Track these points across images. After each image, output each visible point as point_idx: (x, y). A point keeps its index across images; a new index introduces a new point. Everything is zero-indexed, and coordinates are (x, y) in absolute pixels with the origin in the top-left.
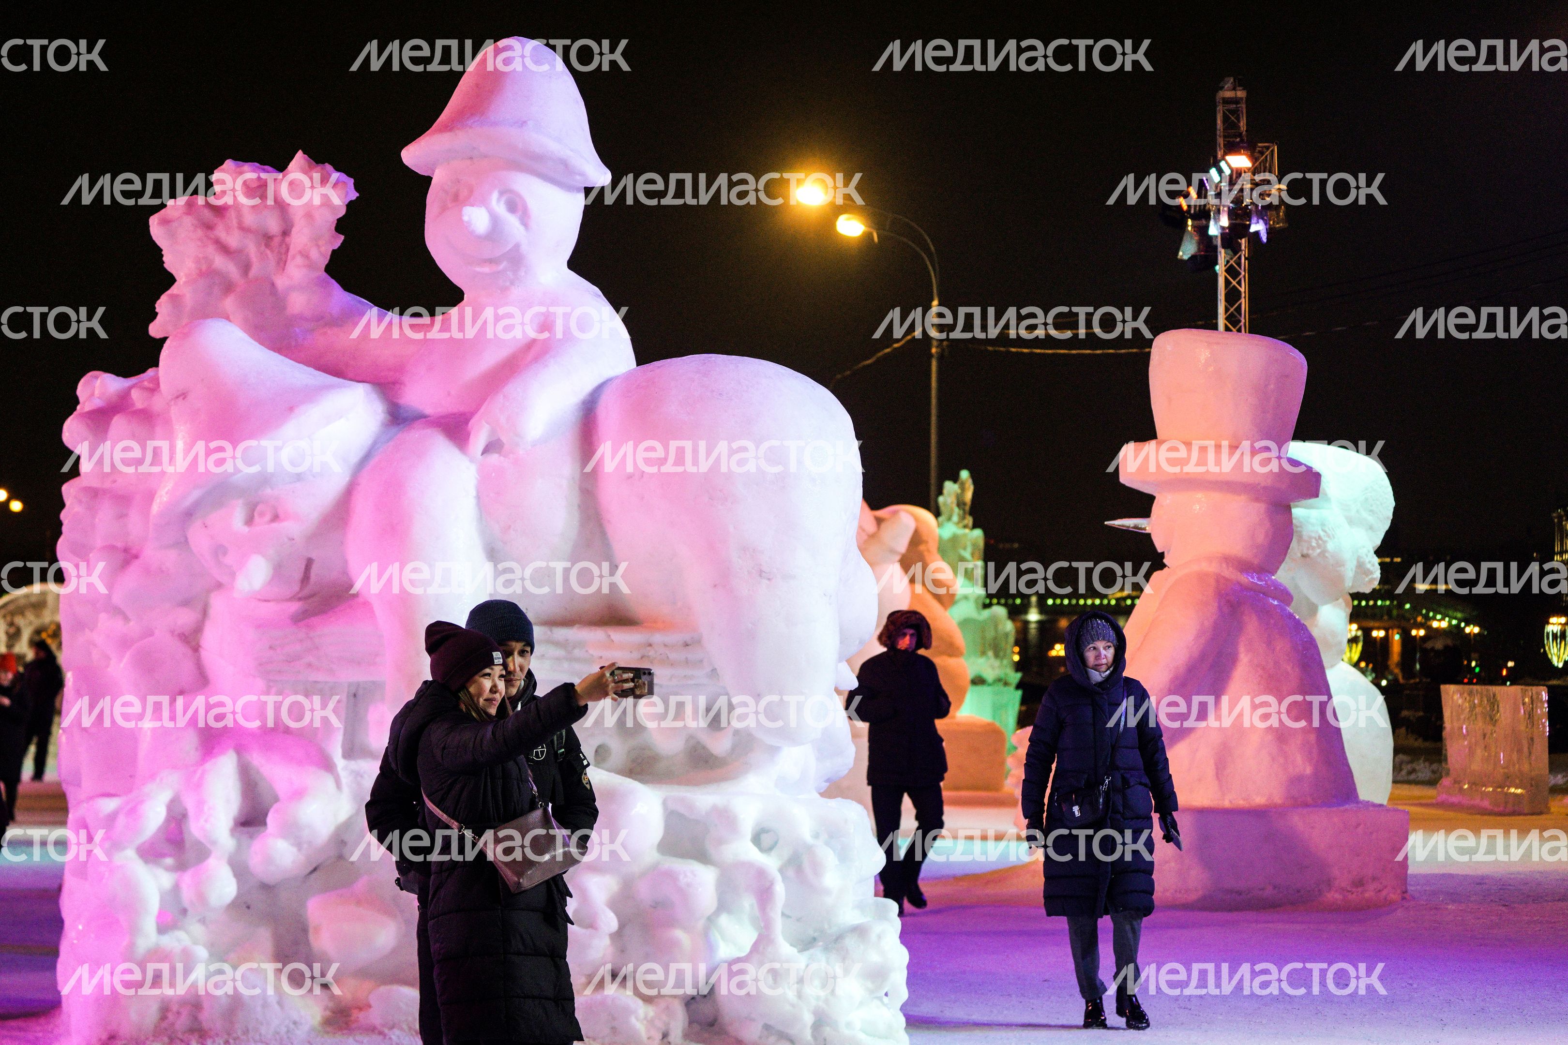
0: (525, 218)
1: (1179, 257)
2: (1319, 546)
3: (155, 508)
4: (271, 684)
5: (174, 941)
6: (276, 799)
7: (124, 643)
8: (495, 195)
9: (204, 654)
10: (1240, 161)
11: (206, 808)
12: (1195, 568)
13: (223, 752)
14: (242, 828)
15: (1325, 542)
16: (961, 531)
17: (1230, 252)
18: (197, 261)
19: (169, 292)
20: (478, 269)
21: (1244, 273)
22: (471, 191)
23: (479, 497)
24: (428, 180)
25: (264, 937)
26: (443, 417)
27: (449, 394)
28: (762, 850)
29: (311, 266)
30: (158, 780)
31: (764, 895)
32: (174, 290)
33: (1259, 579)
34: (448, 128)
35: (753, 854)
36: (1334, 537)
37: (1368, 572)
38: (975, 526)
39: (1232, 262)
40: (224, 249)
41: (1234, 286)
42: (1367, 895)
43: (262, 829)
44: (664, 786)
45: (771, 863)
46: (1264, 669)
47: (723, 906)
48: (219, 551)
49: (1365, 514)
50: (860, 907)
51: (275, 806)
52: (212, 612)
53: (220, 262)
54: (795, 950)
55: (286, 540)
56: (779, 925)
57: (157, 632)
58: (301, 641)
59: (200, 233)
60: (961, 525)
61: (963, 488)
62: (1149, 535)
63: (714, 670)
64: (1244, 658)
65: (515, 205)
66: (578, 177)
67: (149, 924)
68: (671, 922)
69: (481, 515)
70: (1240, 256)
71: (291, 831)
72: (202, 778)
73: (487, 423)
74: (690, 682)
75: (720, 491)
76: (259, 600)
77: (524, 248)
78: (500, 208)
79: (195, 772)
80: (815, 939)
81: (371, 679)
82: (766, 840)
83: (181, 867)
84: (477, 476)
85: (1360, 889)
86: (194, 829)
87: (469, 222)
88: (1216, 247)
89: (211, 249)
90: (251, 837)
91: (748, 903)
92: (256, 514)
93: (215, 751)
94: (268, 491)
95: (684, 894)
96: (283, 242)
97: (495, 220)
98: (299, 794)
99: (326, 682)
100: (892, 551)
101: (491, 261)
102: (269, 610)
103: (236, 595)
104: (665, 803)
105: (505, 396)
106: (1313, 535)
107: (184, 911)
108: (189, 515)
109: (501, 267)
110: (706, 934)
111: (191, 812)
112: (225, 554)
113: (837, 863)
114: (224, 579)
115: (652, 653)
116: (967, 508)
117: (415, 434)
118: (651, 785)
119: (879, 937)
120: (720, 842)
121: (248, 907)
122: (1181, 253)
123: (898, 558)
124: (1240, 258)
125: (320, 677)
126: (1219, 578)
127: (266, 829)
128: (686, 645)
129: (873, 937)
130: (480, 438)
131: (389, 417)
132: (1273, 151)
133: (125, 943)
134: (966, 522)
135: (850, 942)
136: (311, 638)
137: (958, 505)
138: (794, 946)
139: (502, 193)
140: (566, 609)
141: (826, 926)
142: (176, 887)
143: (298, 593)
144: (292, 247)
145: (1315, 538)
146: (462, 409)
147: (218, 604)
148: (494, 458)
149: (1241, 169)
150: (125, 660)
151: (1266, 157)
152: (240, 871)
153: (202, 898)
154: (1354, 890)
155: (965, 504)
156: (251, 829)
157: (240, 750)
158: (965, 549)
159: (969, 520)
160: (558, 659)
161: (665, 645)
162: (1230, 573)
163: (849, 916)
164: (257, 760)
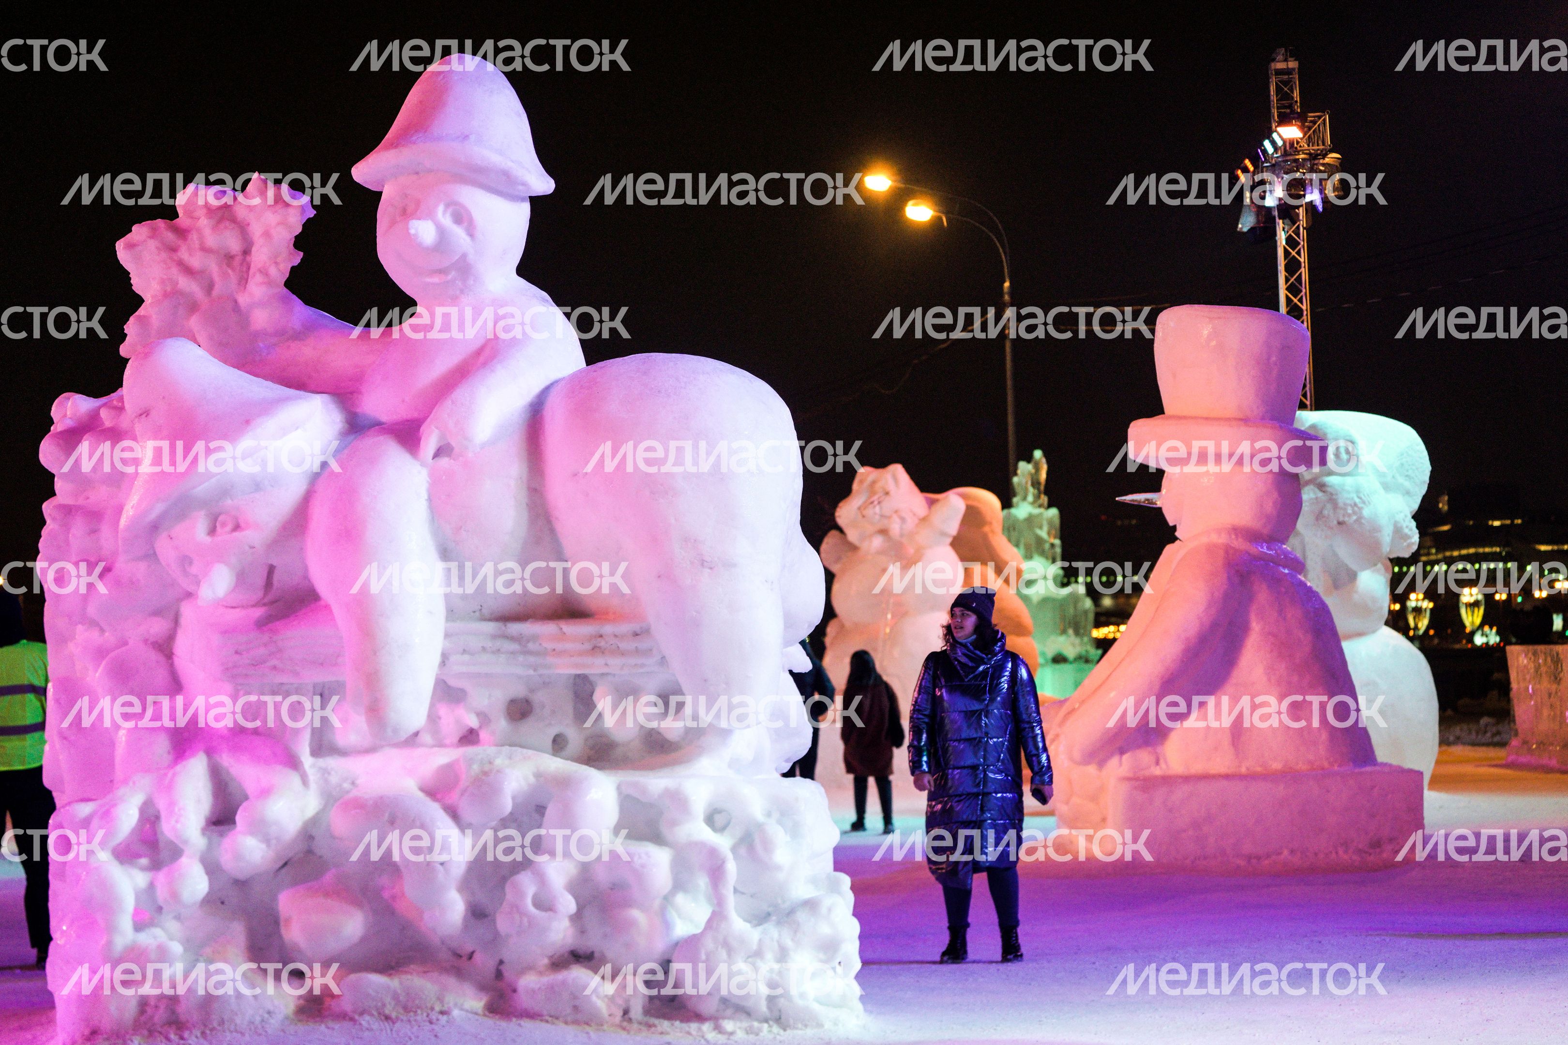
0: (471, 231)
1: (1238, 230)
2: (1354, 513)
3: (123, 522)
4: (240, 688)
5: (149, 938)
6: (246, 798)
7: (100, 653)
8: (441, 208)
9: (177, 661)
10: (1291, 132)
11: (176, 809)
12: (1204, 540)
13: (193, 755)
14: (213, 827)
15: (1360, 509)
16: (1037, 511)
17: (1287, 221)
18: (162, 282)
19: (137, 313)
20: (428, 280)
21: (1303, 243)
22: (418, 203)
23: (430, 500)
24: (379, 194)
25: (238, 931)
26: (397, 423)
27: (403, 401)
28: (715, 829)
29: (269, 283)
30: (131, 784)
31: (716, 873)
32: (141, 311)
33: (1268, 548)
34: (394, 145)
35: (706, 834)
36: (1369, 503)
37: (1406, 537)
38: (1050, 506)
39: (1290, 232)
40: (188, 271)
41: (1294, 256)
42: (1385, 855)
43: (233, 826)
44: (620, 771)
45: (723, 842)
46: (1275, 636)
47: (679, 885)
48: (185, 561)
49: (1401, 480)
50: (814, 881)
51: (245, 804)
52: (183, 621)
53: (185, 283)
54: (748, 925)
55: (247, 548)
56: (731, 901)
57: (131, 642)
58: (265, 645)
59: (164, 255)
60: (1036, 505)
61: (1037, 468)
62: (1160, 509)
63: (663, 658)
64: (1256, 626)
65: (462, 217)
66: (520, 187)
67: (125, 922)
68: (627, 903)
69: (433, 518)
70: (1299, 226)
71: (259, 828)
72: (172, 781)
73: (437, 428)
74: (641, 670)
75: (662, 485)
76: (226, 607)
77: (471, 257)
78: (447, 221)
79: (166, 774)
80: (769, 914)
81: (333, 679)
82: (719, 820)
83: (156, 866)
84: (428, 479)
85: (1378, 850)
86: (166, 828)
87: (416, 235)
88: (1274, 218)
89: (175, 271)
90: (221, 835)
91: (702, 882)
92: (218, 525)
93: (187, 754)
94: (229, 502)
95: (639, 875)
96: (244, 260)
97: (442, 232)
98: (265, 792)
99: (292, 684)
100: (943, 534)
101: (441, 271)
102: (234, 616)
103: (200, 603)
104: (619, 788)
105: (453, 402)
106: (1348, 502)
107: (160, 909)
108: (155, 528)
109: (450, 277)
110: (663, 912)
111: (163, 814)
112: (191, 563)
113: (788, 839)
114: (191, 588)
115: (602, 644)
116: (1042, 488)
117: (371, 441)
118: (607, 772)
119: (830, 910)
120: (674, 823)
121: (223, 903)
122: (1240, 226)
123: (949, 540)
124: (1298, 227)
125: (284, 679)
126: (1227, 549)
127: (236, 827)
128: (636, 634)
129: (824, 910)
130: (430, 442)
131: (347, 426)
132: (1325, 120)
133: (103, 942)
134: (1040, 501)
135: (802, 916)
136: (275, 642)
137: (1033, 485)
138: (749, 922)
139: (447, 206)
140: (519, 604)
141: (780, 901)
142: (152, 886)
143: (263, 598)
144: (252, 266)
145: (1351, 505)
146: (416, 415)
147: (187, 611)
148: (444, 462)
149: (1293, 139)
150: (100, 670)
151: (1319, 126)
152: (212, 868)
153: (175, 896)
154: (1371, 851)
155: (1039, 483)
156: (222, 828)
157: (210, 752)
158: (1041, 527)
159: (1044, 499)
160: (512, 653)
161: (616, 636)
162: (1240, 544)
163: (801, 891)
164: (226, 760)
